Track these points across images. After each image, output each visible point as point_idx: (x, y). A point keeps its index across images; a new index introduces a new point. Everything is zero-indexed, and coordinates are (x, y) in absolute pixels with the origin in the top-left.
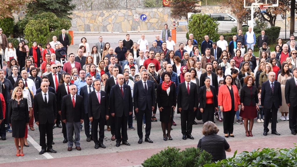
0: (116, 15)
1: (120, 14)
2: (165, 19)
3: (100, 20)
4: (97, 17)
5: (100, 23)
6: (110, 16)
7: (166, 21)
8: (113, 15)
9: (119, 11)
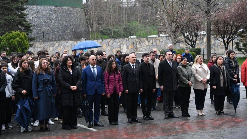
0: (64, 45)
1: (67, 44)
2: (104, 48)
3: (51, 50)
4: (49, 47)
5: (51, 51)
6: (60, 46)
7: (105, 50)
8: (62, 45)
9: (67, 42)
